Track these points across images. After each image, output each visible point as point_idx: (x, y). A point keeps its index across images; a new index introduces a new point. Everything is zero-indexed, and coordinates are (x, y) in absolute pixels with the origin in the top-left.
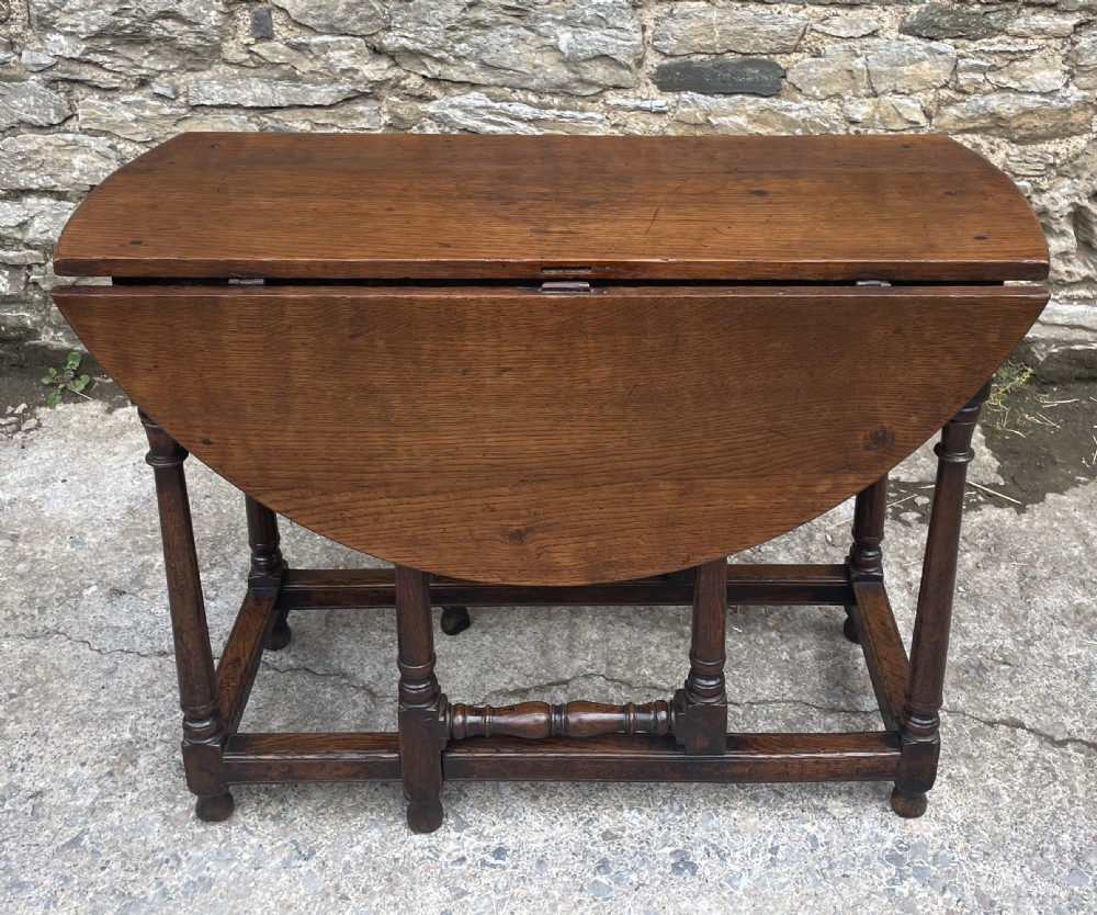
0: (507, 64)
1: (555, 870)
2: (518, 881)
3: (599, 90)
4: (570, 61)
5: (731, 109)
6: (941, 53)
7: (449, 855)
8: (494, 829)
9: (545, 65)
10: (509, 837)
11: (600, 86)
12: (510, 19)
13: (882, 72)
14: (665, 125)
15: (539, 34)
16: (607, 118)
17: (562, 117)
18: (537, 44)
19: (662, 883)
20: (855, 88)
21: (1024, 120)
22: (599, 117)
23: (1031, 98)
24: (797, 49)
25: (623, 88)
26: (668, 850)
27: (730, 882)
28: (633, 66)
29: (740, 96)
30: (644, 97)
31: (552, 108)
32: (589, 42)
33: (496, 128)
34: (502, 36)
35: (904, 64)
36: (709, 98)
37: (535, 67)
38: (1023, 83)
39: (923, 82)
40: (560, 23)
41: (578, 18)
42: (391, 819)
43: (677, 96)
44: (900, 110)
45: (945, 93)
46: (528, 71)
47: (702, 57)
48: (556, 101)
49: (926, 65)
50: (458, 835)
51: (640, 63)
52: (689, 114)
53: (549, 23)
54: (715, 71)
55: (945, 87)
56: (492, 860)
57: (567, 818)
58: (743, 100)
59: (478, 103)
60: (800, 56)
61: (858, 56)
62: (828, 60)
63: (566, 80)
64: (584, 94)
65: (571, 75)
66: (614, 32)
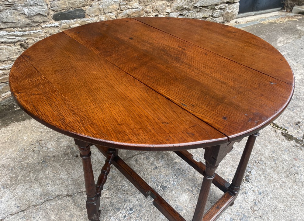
0: (10, 21)
1: (144, 205)
2: (140, 212)
3: (39, 24)
4: (29, 17)
5: (75, 23)
6: (117, 2)
7: (122, 217)
8: (126, 206)
9: (22, 19)
10: (130, 205)
11: (39, 22)
12: (8, 8)
13: (106, 8)
14: (59, 30)
15: (18, 11)
16: (43, 31)
17: (31, 33)
18: (18, 13)
19: (164, 193)
20: (101, 13)
21: (133, 14)
22: (41, 31)
23: (134, 9)
24: (87, 5)
25: (45, 22)
26: (159, 187)
27: (174, 185)
28: (47, 16)
29: (76, 19)
30: (51, 23)
31: (27, 31)
32: (34, 11)
33: (12, 40)
34: (6, 13)
35: (110, 6)
36: (69, 21)
37: (19, 20)
38: (132, 6)
39: (114, 9)
40: (23, 6)
41: (28, 4)
42: (102, 219)
43: (60, 22)
44: (111, 17)
45: (119, 11)
46: (17, 22)
47: (64, 10)
48: (27, 29)
49: (114, 5)
50: (119, 212)
51: (48, 14)
52: (65, 26)
53: (20, 7)
54: (69, 13)
55: (118, 10)
56: (131, 212)
57: (137, 194)
58: (77, 20)
59: (4, 34)
60: (87, 6)
61: (100, 5)
62: (94, 7)
63: (29, 23)
64: (35, 25)
65: (30, 21)
66: (40, 7)
